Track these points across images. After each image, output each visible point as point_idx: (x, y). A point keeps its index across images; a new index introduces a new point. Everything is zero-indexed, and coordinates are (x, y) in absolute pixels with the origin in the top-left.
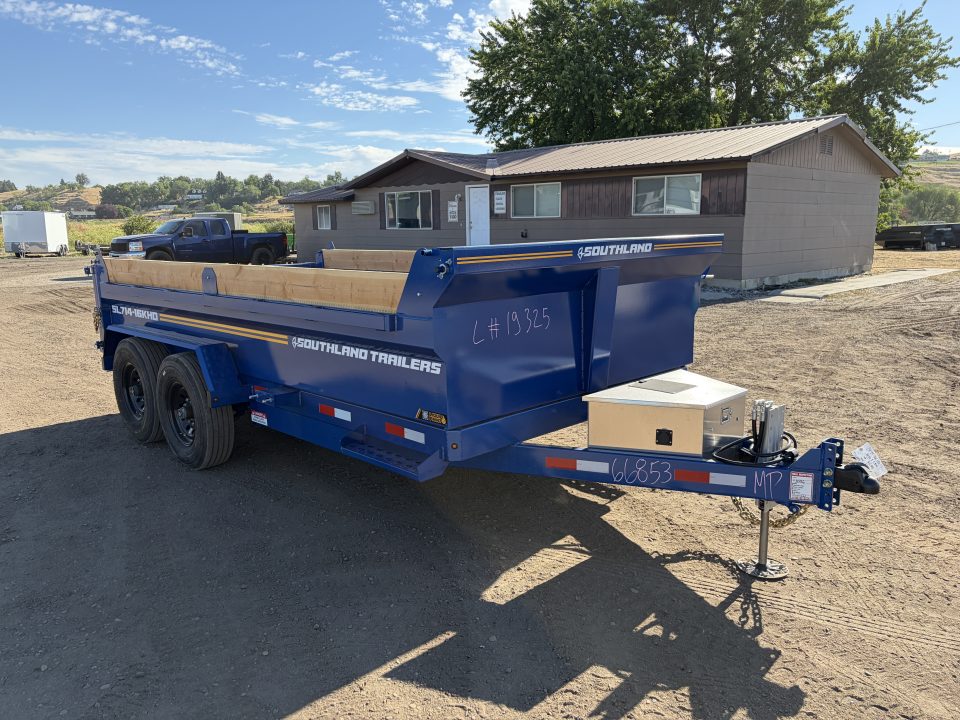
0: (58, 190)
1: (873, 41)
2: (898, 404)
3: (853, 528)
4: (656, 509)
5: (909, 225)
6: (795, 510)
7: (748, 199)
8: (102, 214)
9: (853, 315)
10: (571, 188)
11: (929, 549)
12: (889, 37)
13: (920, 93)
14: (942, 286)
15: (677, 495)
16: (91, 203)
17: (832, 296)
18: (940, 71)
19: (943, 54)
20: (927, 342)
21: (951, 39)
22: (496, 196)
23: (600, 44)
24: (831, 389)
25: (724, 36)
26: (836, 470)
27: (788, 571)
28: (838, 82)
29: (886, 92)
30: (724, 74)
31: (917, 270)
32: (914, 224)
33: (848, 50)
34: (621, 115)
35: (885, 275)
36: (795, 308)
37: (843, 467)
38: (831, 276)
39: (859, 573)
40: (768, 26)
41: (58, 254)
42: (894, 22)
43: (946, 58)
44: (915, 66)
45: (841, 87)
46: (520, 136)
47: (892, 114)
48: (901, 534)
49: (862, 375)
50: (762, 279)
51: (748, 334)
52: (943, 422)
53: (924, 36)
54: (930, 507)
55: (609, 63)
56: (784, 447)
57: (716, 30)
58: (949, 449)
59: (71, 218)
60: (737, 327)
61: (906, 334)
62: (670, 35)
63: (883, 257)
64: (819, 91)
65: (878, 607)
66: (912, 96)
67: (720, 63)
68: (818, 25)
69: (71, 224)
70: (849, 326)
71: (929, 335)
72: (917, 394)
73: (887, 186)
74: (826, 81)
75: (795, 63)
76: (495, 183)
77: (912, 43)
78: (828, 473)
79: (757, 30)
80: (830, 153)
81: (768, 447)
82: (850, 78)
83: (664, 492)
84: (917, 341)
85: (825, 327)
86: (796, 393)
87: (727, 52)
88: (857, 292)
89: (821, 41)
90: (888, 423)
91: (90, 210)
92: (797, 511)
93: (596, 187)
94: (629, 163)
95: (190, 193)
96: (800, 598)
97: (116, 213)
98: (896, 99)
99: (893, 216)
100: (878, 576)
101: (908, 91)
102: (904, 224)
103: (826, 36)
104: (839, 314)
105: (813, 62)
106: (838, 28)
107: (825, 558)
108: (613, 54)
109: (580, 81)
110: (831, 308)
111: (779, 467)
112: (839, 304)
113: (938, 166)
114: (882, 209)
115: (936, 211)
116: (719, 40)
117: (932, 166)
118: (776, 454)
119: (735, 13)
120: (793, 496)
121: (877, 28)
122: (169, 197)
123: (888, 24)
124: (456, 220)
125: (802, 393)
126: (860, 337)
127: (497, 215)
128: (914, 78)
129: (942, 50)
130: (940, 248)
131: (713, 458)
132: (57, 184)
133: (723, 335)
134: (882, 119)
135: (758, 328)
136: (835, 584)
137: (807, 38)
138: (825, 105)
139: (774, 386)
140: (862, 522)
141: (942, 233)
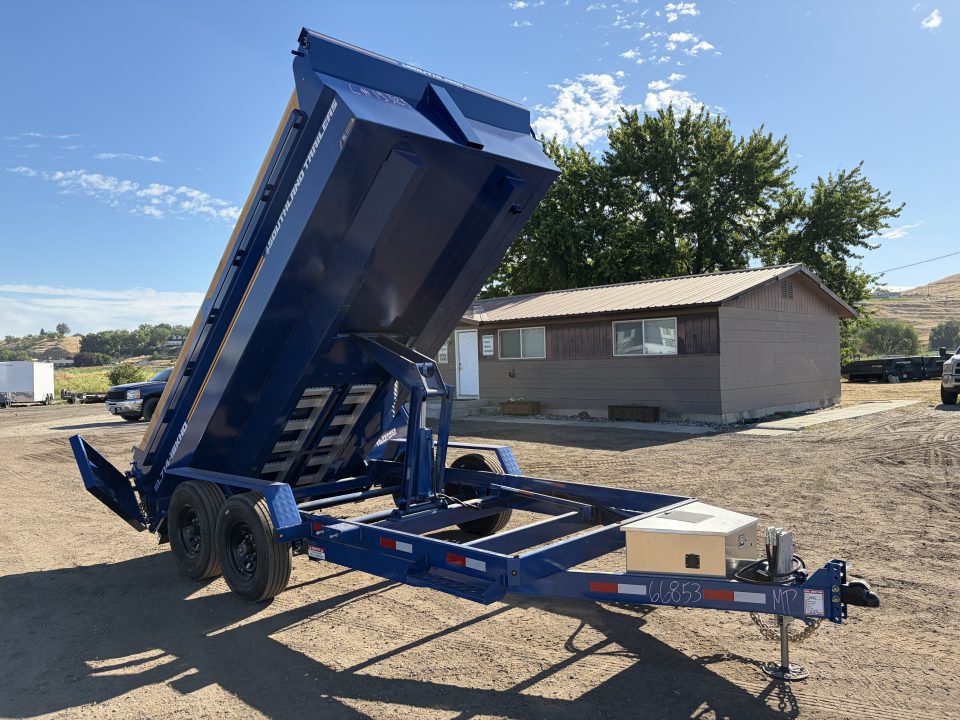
0: (37, 340)
1: (819, 197)
2: (883, 526)
3: (859, 636)
4: (682, 623)
5: (870, 358)
6: (810, 623)
7: (722, 339)
8: (80, 362)
9: (831, 446)
10: (555, 332)
11: (925, 650)
12: (832, 193)
13: (866, 240)
14: (909, 417)
15: (698, 611)
16: (70, 351)
17: (808, 428)
18: (882, 221)
19: (883, 207)
20: (901, 469)
21: (889, 193)
22: (484, 340)
23: (572, 200)
24: (820, 515)
25: (682, 193)
26: (842, 588)
27: (808, 672)
28: (790, 232)
29: (835, 241)
30: (685, 226)
31: (883, 402)
32: (874, 358)
33: (796, 205)
34: (595, 264)
35: (854, 407)
36: (776, 440)
37: (847, 584)
38: (803, 409)
39: (868, 672)
40: (722, 185)
41: (43, 403)
42: (836, 179)
43: (886, 209)
44: (859, 217)
45: (792, 237)
46: (500, 283)
47: (842, 259)
48: (899, 639)
49: (846, 501)
50: (741, 413)
51: (737, 464)
52: (925, 542)
53: (864, 191)
54: (922, 616)
55: (581, 217)
56: (795, 568)
57: (676, 188)
58: (933, 565)
59: (57, 367)
60: (725, 460)
61: (882, 462)
62: (634, 193)
63: (850, 390)
64: (774, 239)
65: (888, 698)
66: (860, 243)
67: (681, 216)
68: (766, 183)
69: (57, 372)
70: (828, 456)
71: (902, 463)
72: (898, 517)
73: (845, 324)
74: (778, 233)
75: (749, 216)
76: (483, 328)
77: (854, 198)
78: (836, 590)
79: (712, 188)
80: (791, 297)
81: (781, 567)
82: (801, 229)
83: (686, 609)
84: (892, 469)
85: (806, 457)
86: (789, 519)
87: (687, 207)
88: (831, 424)
89: (770, 197)
90: (876, 544)
91: (68, 358)
92: (813, 624)
93: (578, 331)
94: (609, 309)
95: (170, 339)
96: (821, 694)
97: (95, 361)
98: (845, 246)
99: (854, 350)
100: (885, 674)
101: (856, 239)
102: (864, 358)
103: (775, 193)
104: (817, 444)
105: (765, 215)
106: (786, 186)
107: (839, 661)
108: (584, 209)
109: (556, 235)
110: (809, 439)
111: (792, 586)
112: (815, 435)
113: (891, 303)
114: (844, 345)
115: (894, 345)
116: (679, 196)
117: (885, 302)
118: (789, 574)
119: (691, 175)
120: (807, 612)
121: (821, 184)
122: (149, 344)
123: (830, 181)
124: (446, 362)
125: (794, 519)
126: (839, 466)
127: (486, 357)
128: (859, 227)
129: (882, 203)
130: (902, 380)
131: (736, 578)
132: (36, 333)
133: (713, 467)
134: (834, 264)
135: (743, 460)
136: (849, 681)
137: (758, 195)
138: (780, 252)
139: (767, 512)
140: (865, 630)
141: (902, 366)
